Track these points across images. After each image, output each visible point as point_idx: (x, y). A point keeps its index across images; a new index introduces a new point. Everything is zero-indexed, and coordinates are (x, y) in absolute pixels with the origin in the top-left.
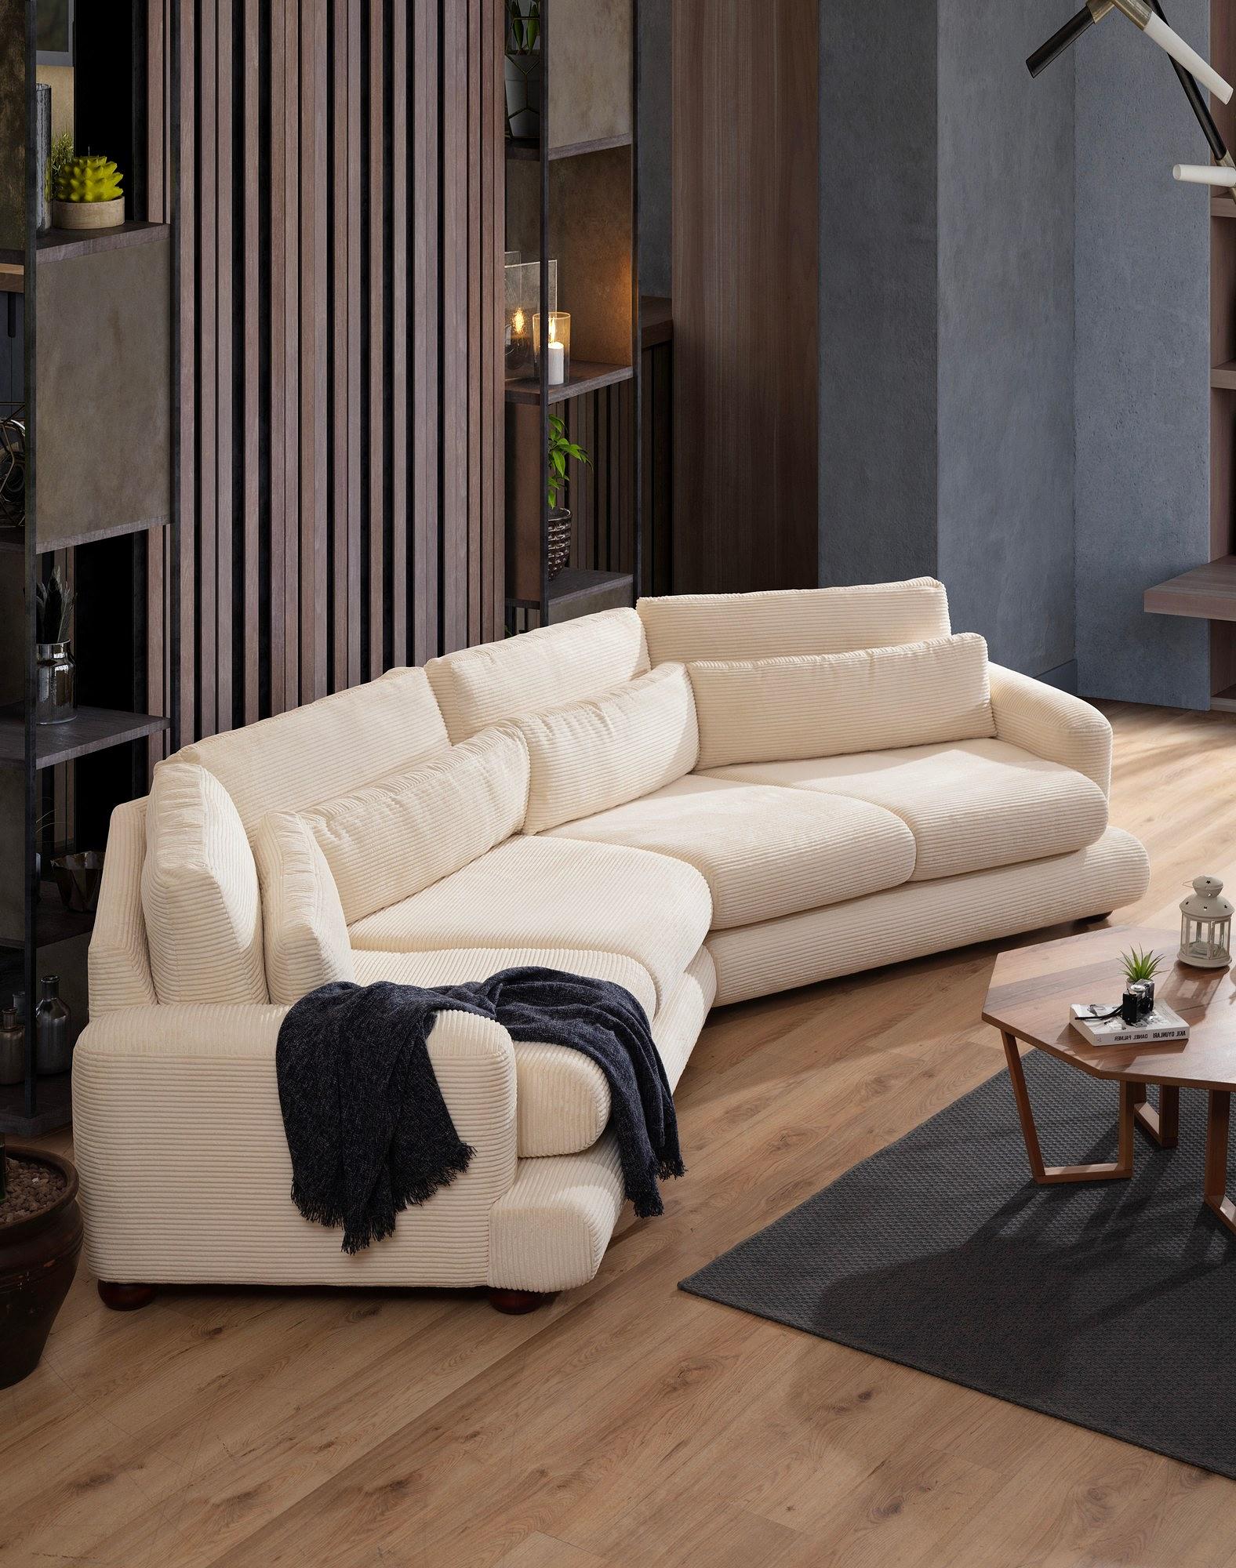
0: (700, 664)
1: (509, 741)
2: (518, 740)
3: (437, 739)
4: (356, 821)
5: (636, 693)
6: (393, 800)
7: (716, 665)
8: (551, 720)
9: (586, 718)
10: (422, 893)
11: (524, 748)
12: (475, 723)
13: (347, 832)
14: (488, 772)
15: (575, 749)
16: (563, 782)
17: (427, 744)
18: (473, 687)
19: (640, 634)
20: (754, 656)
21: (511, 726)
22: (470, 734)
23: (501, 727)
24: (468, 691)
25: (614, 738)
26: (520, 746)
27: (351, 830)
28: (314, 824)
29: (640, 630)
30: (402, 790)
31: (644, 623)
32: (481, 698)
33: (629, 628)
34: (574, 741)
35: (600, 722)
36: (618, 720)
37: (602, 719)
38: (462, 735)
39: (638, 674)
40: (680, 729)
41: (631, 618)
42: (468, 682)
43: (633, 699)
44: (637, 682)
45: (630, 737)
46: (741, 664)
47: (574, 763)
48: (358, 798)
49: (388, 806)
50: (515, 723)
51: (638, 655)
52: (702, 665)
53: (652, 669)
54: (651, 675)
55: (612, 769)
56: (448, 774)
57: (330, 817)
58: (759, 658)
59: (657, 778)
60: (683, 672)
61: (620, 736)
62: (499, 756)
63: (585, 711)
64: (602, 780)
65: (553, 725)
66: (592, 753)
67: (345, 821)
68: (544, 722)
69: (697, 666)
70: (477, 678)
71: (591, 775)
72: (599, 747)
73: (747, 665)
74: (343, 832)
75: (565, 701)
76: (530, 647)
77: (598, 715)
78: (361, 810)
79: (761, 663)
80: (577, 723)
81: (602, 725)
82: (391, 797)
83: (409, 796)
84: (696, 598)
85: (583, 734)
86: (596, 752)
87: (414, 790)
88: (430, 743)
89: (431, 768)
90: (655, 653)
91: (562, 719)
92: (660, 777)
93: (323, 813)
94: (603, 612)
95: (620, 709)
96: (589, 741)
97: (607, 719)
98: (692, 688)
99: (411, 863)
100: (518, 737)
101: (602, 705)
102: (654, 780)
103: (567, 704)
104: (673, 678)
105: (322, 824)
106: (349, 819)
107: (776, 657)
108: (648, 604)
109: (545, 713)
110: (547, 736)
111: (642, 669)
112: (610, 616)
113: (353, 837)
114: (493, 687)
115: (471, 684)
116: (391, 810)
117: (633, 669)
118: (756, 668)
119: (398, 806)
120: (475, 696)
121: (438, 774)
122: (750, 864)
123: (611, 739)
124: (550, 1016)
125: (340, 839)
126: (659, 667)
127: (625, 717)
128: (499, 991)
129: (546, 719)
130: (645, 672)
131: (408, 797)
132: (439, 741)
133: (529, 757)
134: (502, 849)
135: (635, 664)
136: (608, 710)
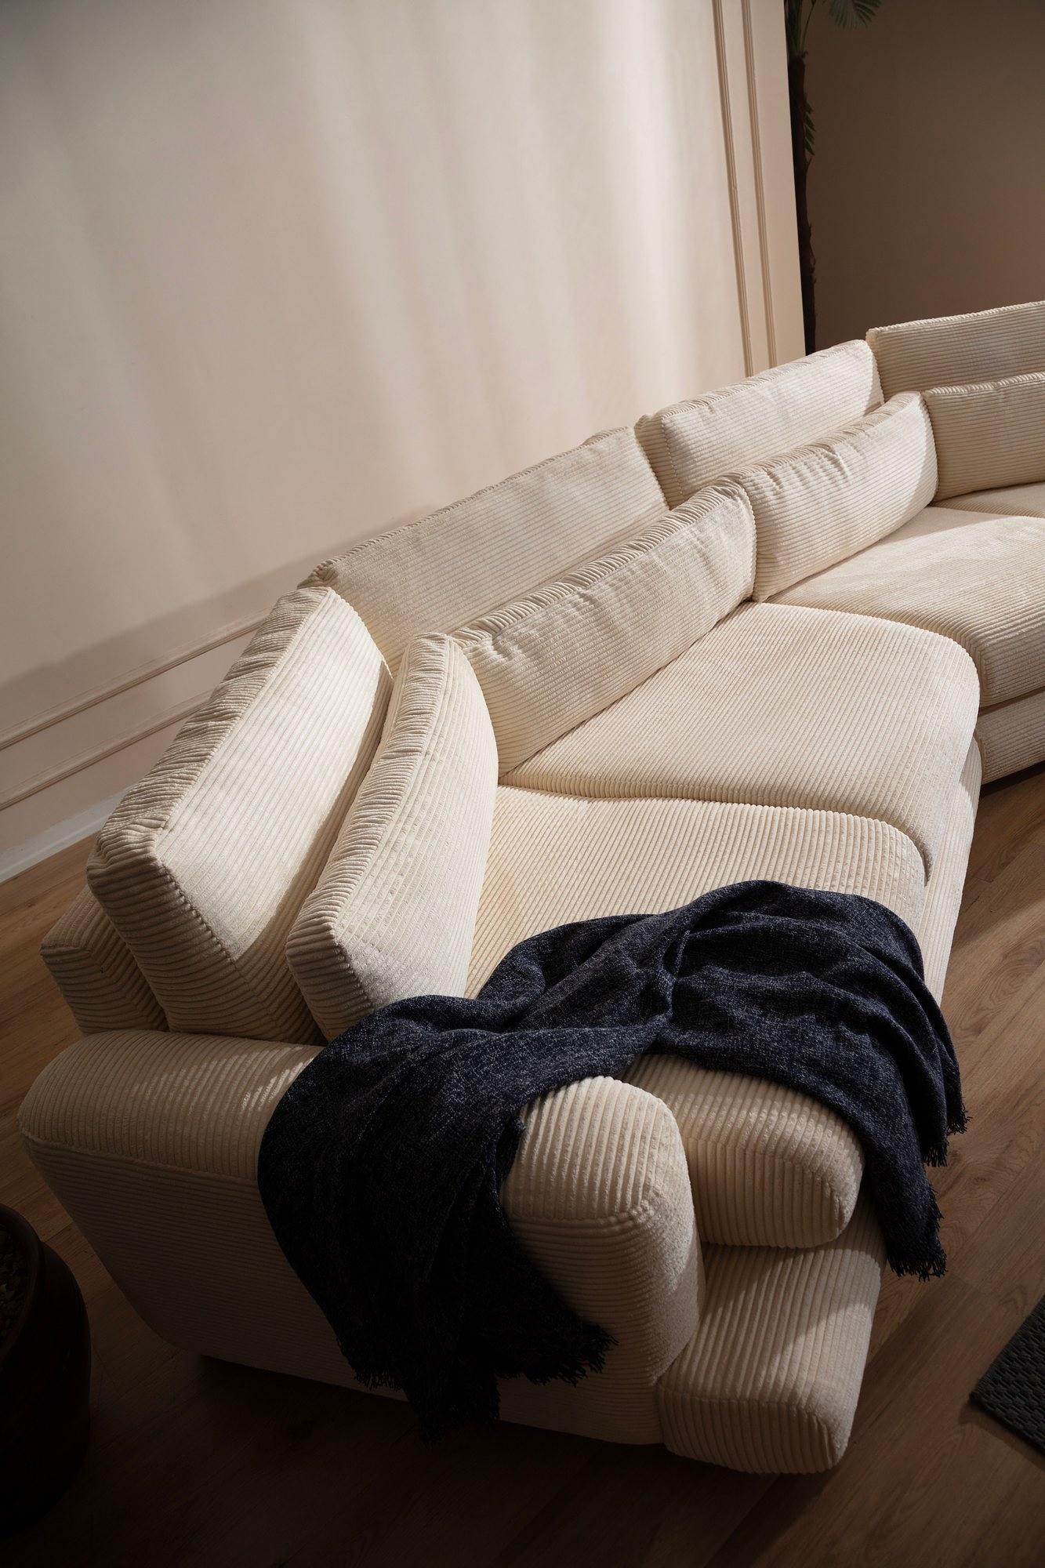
0: (937, 390)
1: (728, 501)
2: (738, 498)
3: (650, 506)
4: (532, 632)
5: (872, 429)
6: (582, 596)
7: (954, 390)
8: (778, 471)
9: (818, 464)
10: (631, 695)
11: (747, 507)
12: (694, 482)
13: (520, 647)
14: (703, 543)
15: (806, 501)
16: (795, 540)
17: (638, 513)
18: (689, 442)
19: (872, 366)
20: (992, 377)
21: (731, 483)
22: (686, 497)
23: (718, 485)
24: (684, 447)
25: (851, 482)
26: (742, 506)
27: (524, 643)
28: (471, 644)
29: (871, 362)
30: (594, 581)
31: (876, 355)
32: (699, 454)
33: (860, 360)
34: (806, 491)
35: (833, 466)
36: (853, 461)
37: (835, 462)
38: (682, 497)
39: (872, 408)
40: (920, 463)
41: (862, 350)
42: (683, 437)
43: (869, 435)
44: (873, 416)
45: (868, 479)
46: (982, 387)
47: (807, 516)
48: (537, 601)
49: (575, 605)
50: (736, 479)
51: (871, 388)
52: (939, 392)
53: (885, 402)
54: (885, 407)
55: (850, 517)
56: (653, 554)
57: (495, 631)
58: (999, 379)
59: (898, 519)
60: (918, 402)
61: (857, 479)
62: (716, 522)
63: (817, 456)
64: (838, 531)
65: (779, 476)
66: (826, 502)
67: (516, 634)
68: (769, 474)
69: (934, 393)
70: (693, 431)
71: (827, 527)
72: (834, 494)
73: (988, 387)
74: (515, 649)
75: (795, 446)
76: (754, 391)
77: (831, 459)
78: (538, 615)
79: (1003, 383)
80: (808, 470)
81: (836, 469)
82: (578, 593)
83: (603, 588)
84: (928, 323)
85: (815, 483)
86: (831, 501)
87: (609, 579)
88: (641, 512)
89: (632, 547)
90: (889, 384)
91: (790, 468)
92: (901, 517)
93: (488, 626)
94: (832, 348)
95: (855, 448)
96: (823, 489)
97: (842, 461)
98: (930, 417)
99: (611, 668)
100: (740, 496)
101: (835, 447)
102: (894, 521)
103: (796, 449)
104: (910, 409)
105: (487, 644)
106: (523, 630)
107: (1017, 375)
108: (878, 334)
109: (771, 463)
110: (774, 489)
111: (876, 402)
112: (839, 350)
113: (530, 653)
114: (712, 439)
115: (686, 438)
116: (578, 609)
117: (866, 403)
118: (997, 389)
119: (587, 603)
120: (692, 451)
121: (641, 556)
122: (1023, 630)
123: (847, 484)
124: (762, 1006)
125: (510, 658)
126: (893, 399)
127: (861, 457)
128: (683, 946)
129: (772, 470)
130: (878, 405)
131: (601, 589)
132: (653, 507)
133: (754, 517)
134: (729, 624)
135: (868, 398)
136: (843, 451)
